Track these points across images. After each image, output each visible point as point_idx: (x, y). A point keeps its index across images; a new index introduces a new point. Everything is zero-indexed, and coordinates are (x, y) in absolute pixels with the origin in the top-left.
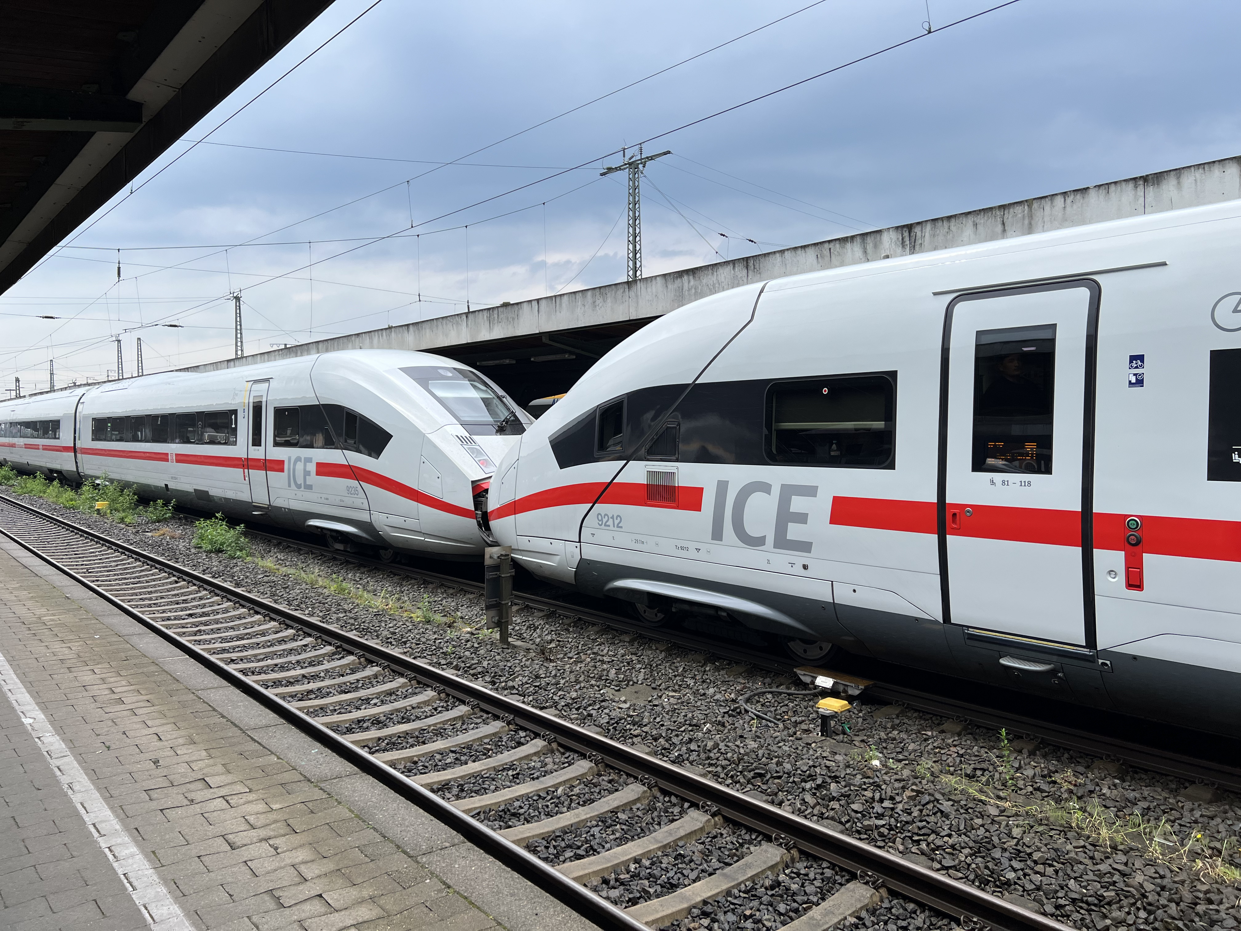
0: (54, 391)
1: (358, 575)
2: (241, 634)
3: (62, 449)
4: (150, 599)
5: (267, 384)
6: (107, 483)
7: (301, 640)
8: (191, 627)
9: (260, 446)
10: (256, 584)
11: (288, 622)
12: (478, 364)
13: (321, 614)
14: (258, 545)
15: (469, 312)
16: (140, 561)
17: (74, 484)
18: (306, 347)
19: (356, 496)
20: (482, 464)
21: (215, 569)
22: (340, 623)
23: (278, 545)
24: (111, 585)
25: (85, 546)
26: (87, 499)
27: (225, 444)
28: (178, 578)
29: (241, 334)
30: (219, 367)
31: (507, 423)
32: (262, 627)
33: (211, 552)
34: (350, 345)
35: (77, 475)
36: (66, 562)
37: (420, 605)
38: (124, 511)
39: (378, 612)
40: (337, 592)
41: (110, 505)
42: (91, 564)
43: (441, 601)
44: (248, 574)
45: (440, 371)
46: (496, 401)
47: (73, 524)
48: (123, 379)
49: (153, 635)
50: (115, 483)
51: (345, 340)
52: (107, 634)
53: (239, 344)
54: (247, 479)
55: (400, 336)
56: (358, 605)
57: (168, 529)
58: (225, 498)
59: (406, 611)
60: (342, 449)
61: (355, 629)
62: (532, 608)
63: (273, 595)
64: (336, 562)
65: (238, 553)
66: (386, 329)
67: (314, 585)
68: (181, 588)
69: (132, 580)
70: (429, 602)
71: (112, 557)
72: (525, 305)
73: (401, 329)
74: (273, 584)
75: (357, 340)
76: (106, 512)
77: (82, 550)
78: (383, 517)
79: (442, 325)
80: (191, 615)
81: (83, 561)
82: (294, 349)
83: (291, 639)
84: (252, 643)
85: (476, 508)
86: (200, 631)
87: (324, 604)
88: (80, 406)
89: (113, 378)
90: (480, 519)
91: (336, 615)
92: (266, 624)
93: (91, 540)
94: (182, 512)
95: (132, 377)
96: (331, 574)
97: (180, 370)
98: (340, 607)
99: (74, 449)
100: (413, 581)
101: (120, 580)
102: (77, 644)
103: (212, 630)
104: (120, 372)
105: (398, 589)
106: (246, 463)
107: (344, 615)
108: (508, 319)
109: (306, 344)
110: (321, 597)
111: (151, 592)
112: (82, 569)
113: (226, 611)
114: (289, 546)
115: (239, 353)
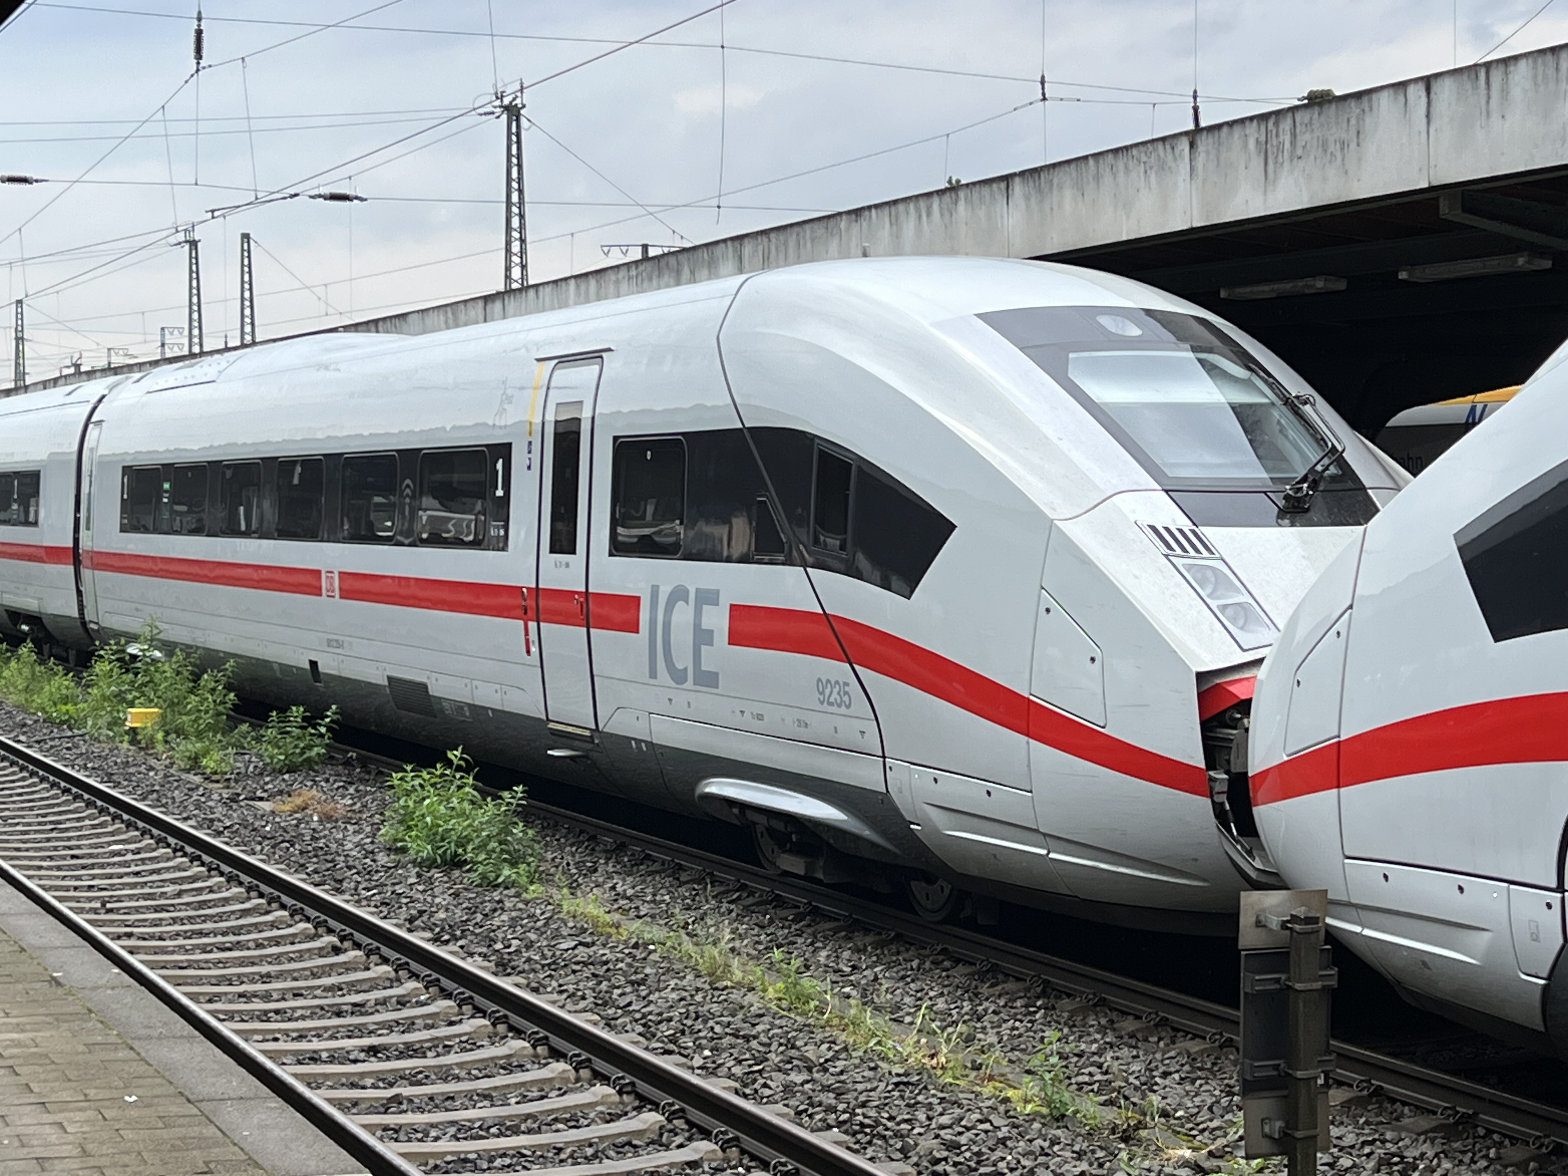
0: (26, 388)
1: (846, 954)
2: (510, 1117)
3: (42, 553)
4: (266, 997)
5: (597, 368)
6: (157, 654)
7: (681, 1146)
8: (374, 1087)
9: (573, 552)
10: (553, 966)
11: (643, 1087)
12: (1223, 294)
13: (737, 1070)
14: (562, 850)
15: (1198, 130)
16: (241, 884)
17: (72, 654)
18: (705, 254)
19: (843, 710)
20: (1234, 621)
21: (442, 915)
22: (793, 1102)
23: (616, 851)
24: (163, 951)
25: (98, 836)
26: (104, 698)
27: (476, 545)
28: (342, 939)
29: (522, 216)
30: (462, 318)
31: (1314, 485)
32: (571, 1100)
33: (431, 864)
34: (834, 245)
35: (81, 630)
36: (50, 877)
37: (1035, 1062)
38: (200, 735)
39: (906, 1074)
40: (784, 1004)
41: (163, 716)
42: (112, 887)
43: (1100, 1053)
44: (533, 936)
45: (1105, 321)
46: (1280, 415)
47: (68, 770)
48: (202, 354)
49: (276, 1102)
50: (179, 655)
51: (820, 229)
52: (158, 1091)
53: (516, 247)
54: (534, 649)
55: (982, 213)
56: (846, 1049)
57: (314, 792)
58: (473, 707)
59: (991, 1078)
60: (805, 565)
61: (840, 1124)
62: (1393, 1101)
63: (602, 1003)
64: (783, 913)
65: (506, 872)
66: (940, 192)
67: (720, 978)
68: (348, 968)
69: (220, 939)
70: (1062, 1056)
71: (168, 869)
72: (1384, 98)
73: (986, 190)
74: (601, 971)
75: (855, 228)
76: (152, 738)
77: (91, 846)
78: (921, 777)
79: (1115, 175)
80: (373, 1051)
81: (94, 877)
82: (672, 260)
83: (653, 1142)
84: (541, 1146)
85: (1211, 762)
86: (397, 1099)
87: (747, 1038)
88: (92, 431)
89: (177, 353)
90: (1223, 798)
91: (781, 1076)
92: (581, 1089)
93: (115, 817)
94: (355, 746)
95: (227, 349)
96: (768, 949)
97: (355, 327)
98: (793, 1053)
99: (75, 556)
100: (1011, 986)
101: (188, 935)
102: (79, 1116)
103: (431, 1099)
104: (196, 332)
105: (967, 1006)
106: (531, 603)
107: (805, 1076)
108: (1324, 145)
109: (707, 245)
110: (740, 1016)
111: (268, 975)
112: (90, 900)
113: (470, 1043)
114: (648, 857)
115: (516, 273)
